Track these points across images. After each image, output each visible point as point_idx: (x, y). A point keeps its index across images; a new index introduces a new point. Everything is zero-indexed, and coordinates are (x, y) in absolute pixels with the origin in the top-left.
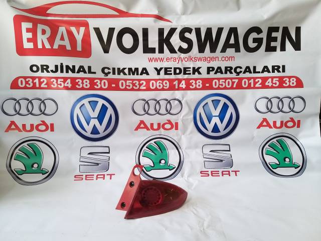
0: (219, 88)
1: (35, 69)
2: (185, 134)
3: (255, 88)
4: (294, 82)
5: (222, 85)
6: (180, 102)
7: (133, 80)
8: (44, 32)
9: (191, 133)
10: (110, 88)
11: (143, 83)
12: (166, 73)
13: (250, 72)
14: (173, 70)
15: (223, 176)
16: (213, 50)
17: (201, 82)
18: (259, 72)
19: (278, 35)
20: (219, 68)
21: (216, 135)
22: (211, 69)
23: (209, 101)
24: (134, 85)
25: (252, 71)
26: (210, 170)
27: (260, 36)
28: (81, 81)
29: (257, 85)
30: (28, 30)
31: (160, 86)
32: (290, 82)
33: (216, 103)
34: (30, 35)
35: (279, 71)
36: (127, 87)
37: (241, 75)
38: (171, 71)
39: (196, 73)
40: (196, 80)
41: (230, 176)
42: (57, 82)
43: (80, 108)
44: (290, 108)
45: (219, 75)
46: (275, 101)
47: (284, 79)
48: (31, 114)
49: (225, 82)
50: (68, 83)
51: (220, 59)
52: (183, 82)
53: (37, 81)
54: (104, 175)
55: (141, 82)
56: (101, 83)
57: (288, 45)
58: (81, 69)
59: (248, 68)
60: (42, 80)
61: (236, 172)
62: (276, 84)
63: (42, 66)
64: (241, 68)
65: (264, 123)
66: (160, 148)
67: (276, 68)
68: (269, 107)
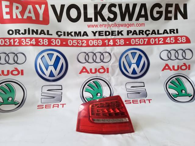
0: (135, 45)
1: (11, 32)
2: (113, 76)
3: (159, 44)
4: (185, 39)
5: (137, 42)
6: (110, 54)
7: (77, 40)
8: (17, 8)
9: (118, 75)
10: (62, 45)
11: (84, 42)
12: (99, 35)
13: (156, 34)
14: (104, 33)
15: (140, 103)
16: (131, 19)
17: (123, 40)
18: (161, 34)
19: (172, 9)
20: (135, 31)
21: (134, 76)
22: (130, 32)
23: (129, 53)
24: (78, 43)
25: (157, 33)
26: (131, 100)
27: (161, 10)
28: (42, 40)
29: (160, 42)
30: (6, 6)
31: (96, 44)
32: (181, 39)
33: (134, 54)
34: (8, 10)
35: (174, 33)
36: (74, 44)
37: (150, 36)
38: (103, 33)
39: (120, 35)
40: (120, 39)
41: (145, 103)
42: (25, 41)
43: (41, 59)
44: (183, 57)
45: (135, 36)
46: (173, 52)
47: (178, 38)
48: (8, 63)
49: (139, 41)
50: (33, 42)
51: (135, 25)
52: (111, 41)
53: (12, 40)
54: (58, 105)
55: (83, 41)
56: (55, 42)
57: (179, 16)
58: (42, 32)
59: (154, 31)
60: (15, 40)
61: (149, 100)
62: (172, 41)
63: (16, 30)
64: (149, 31)
65: (167, 67)
66: (97, 86)
67: (172, 31)
68: (170, 56)
